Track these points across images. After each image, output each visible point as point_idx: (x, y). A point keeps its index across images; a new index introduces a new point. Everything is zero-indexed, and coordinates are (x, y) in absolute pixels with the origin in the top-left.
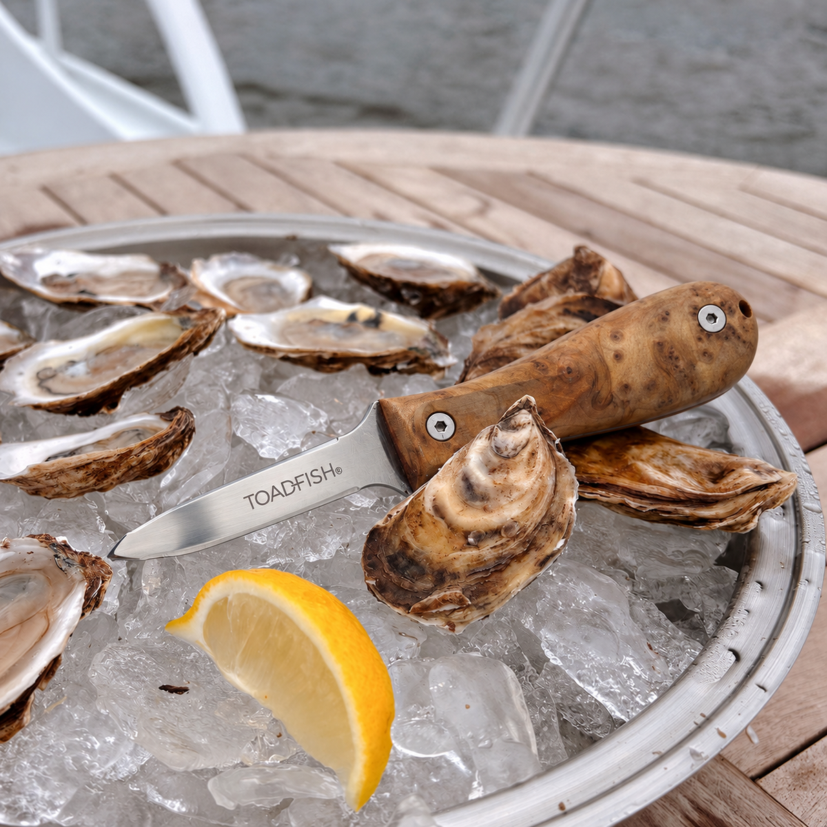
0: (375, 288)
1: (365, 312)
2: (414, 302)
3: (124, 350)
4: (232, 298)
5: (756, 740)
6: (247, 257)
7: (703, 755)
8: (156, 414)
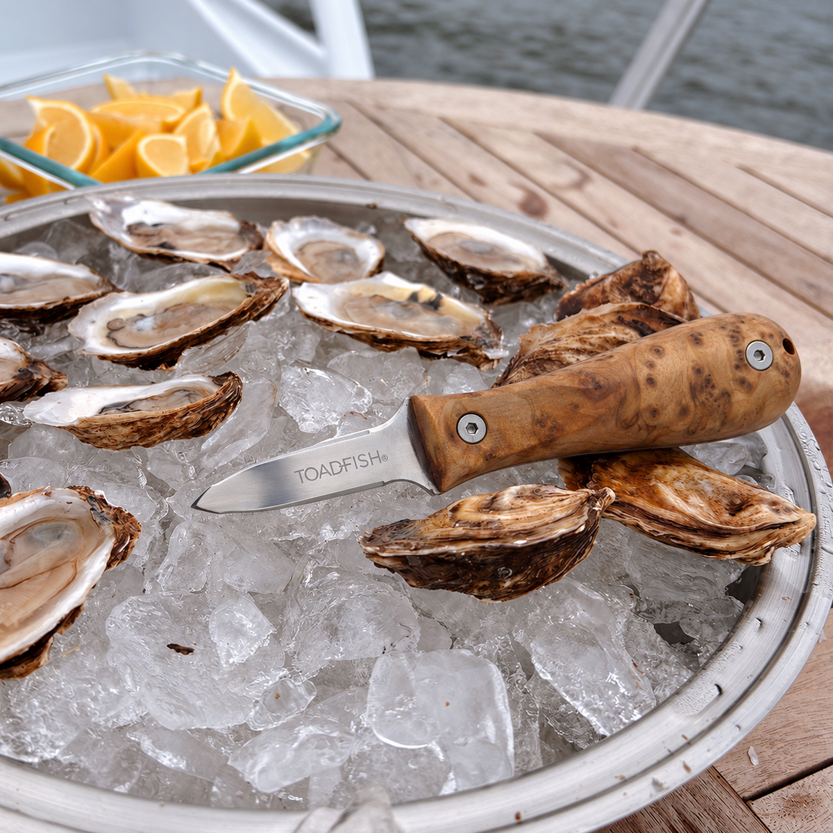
0: (443, 269)
1: (427, 293)
2: (478, 287)
3: (190, 309)
4: (304, 263)
5: (755, 761)
6: (327, 221)
7: (665, 786)
8: (209, 376)
